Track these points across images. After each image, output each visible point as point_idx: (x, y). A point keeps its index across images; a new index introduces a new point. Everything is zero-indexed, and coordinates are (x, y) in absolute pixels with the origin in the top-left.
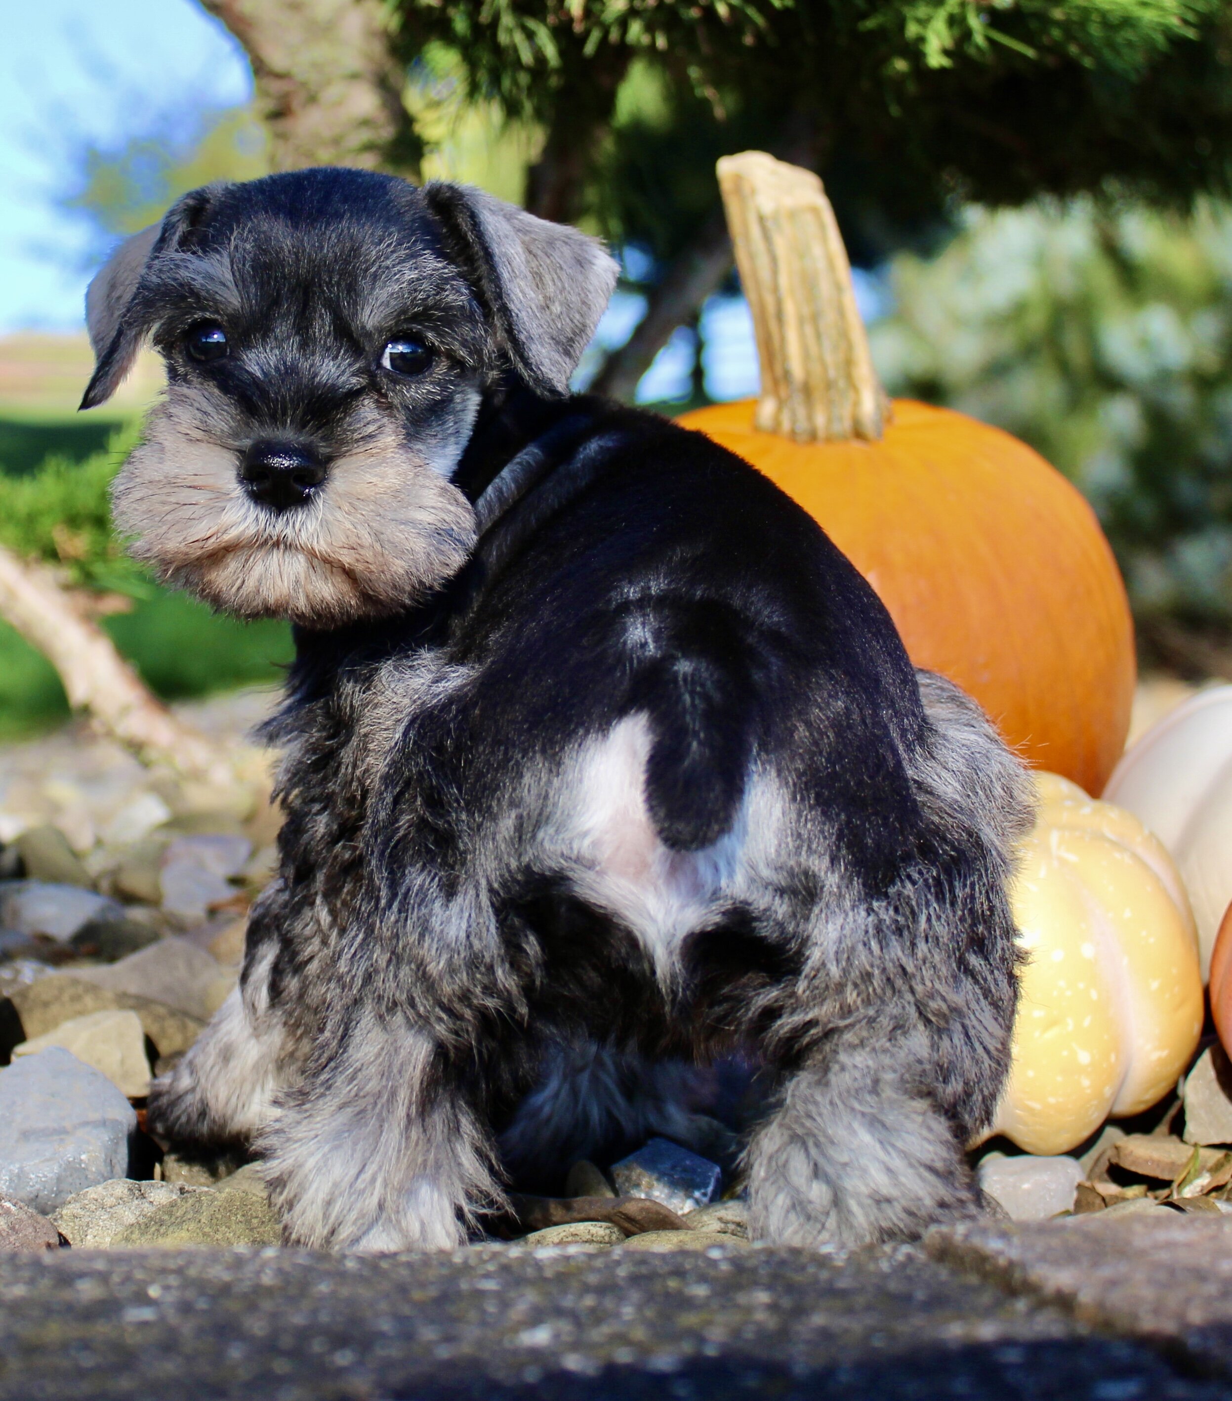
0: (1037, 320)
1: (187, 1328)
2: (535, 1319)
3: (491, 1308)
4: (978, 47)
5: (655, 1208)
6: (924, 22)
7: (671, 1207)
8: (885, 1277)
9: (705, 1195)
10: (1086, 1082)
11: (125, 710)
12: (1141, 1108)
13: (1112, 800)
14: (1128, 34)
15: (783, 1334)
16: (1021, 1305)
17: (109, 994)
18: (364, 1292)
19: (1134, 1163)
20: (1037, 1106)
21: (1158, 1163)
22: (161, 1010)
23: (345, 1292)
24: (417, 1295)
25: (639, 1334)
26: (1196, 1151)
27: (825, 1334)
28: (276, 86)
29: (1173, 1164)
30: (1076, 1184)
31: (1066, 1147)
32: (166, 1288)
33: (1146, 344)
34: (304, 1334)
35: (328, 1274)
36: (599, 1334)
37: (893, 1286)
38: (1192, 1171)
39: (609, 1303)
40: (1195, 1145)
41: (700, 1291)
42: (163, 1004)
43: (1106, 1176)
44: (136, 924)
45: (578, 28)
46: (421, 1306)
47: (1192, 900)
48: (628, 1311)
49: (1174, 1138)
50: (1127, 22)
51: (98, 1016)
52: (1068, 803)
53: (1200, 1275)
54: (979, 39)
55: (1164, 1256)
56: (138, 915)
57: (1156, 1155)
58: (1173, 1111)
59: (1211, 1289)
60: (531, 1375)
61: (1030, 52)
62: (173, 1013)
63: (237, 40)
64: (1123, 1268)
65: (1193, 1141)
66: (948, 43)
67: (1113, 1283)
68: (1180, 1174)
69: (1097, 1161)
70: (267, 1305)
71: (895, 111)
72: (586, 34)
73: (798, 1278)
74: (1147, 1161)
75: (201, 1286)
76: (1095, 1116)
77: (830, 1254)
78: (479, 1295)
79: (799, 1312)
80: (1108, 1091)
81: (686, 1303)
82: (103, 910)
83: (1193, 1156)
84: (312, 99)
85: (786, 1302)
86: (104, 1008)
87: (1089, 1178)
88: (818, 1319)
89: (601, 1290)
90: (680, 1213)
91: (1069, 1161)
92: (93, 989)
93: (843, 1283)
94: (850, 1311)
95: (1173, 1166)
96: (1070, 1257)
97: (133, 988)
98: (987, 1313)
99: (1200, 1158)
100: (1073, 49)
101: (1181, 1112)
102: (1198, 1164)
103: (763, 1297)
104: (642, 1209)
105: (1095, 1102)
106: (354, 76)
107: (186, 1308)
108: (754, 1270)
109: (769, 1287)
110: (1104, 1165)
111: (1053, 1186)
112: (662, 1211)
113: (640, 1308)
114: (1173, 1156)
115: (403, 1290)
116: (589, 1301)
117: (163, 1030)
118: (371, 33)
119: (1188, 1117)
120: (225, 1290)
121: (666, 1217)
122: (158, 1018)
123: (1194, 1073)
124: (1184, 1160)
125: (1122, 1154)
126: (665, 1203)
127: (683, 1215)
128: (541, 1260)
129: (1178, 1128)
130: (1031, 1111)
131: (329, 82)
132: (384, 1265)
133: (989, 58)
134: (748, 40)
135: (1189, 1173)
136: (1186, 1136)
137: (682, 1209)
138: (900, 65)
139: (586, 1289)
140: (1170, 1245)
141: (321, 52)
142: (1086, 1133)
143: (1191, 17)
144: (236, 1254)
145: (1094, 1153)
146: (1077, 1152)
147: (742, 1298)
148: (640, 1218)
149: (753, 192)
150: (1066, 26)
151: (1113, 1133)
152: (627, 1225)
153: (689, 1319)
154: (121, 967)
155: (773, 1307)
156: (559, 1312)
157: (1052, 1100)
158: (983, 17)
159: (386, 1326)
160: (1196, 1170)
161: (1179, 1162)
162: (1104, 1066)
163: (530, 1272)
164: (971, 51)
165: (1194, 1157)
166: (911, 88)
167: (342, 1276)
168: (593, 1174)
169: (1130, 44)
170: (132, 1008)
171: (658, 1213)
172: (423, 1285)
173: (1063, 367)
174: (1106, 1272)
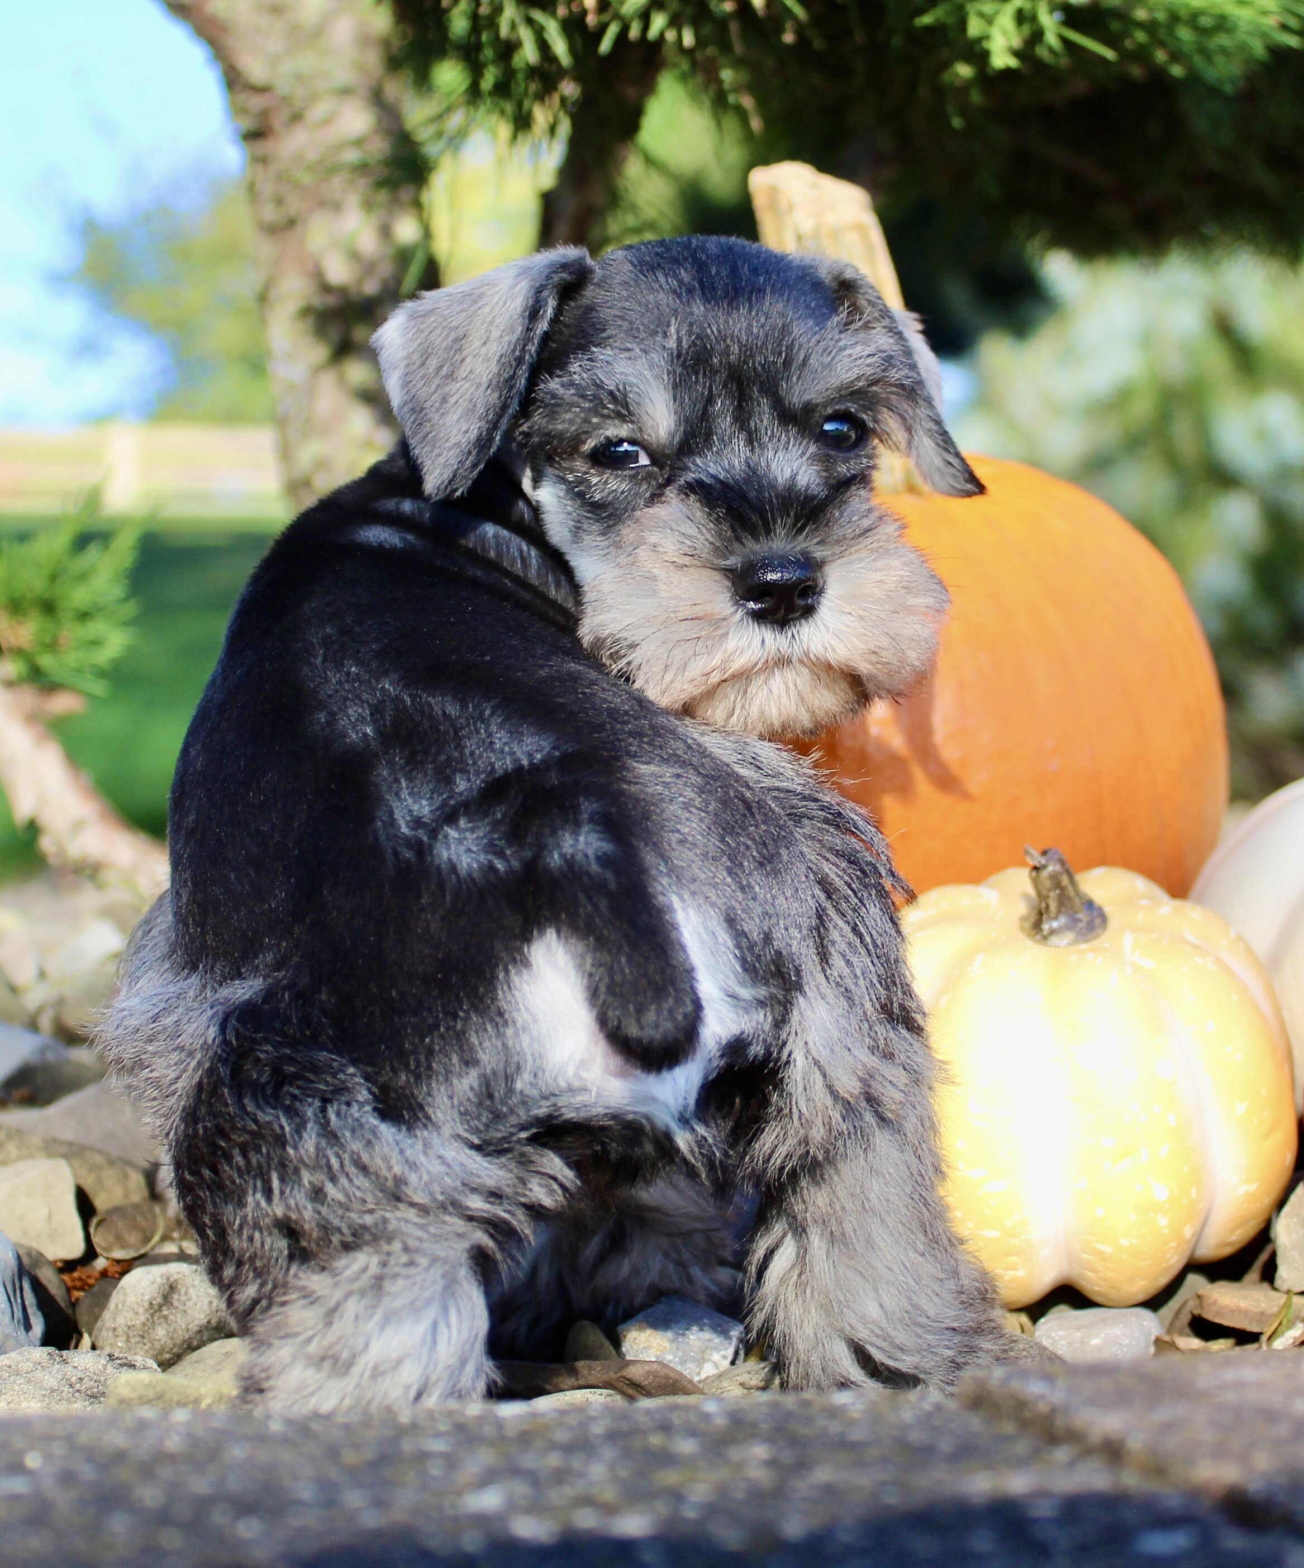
0: (1142, 409)
1: (63, 1500)
2: (487, 1479)
3: (435, 1470)
4: (1051, 50)
5: (665, 1371)
6: (989, 20)
7: (686, 1373)
8: (905, 1427)
9: (725, 1357)
10: (1163, 1221)
11: (78, 826)
12: (1227, 1251)
13: (1199, 901)
14: (1222, 40)
15: (779, 1493)
16: (1062, 1454)
17: (36, 1141)
18: (286, 1456)
19: (1218, 1313)
20: (1108, 1249)
21: (1246, 1313)
22: (99, 1159)
23: (263, 1456)
24: (350, 1457)
25: (609, 1494)
26: (1289, 1300)
27: (829, 1490)
28: (255, 102)
29: (1262, 1313)
30: (1153, 1338)
31: (1141, 1297)
32: (48, 1457)
33: (1264, 435)
34: (203, 1504)
35: (247, 1438)
36: (558, 1495)
37: (915, 1437)
38: (1285, 1322)
39: (576, 1462)
40: (1288, 1292)
41: (686, 1446)
42: (100, 1152)
43: (1188, 1330)
44: (79, 1066)
45: (591, 20)
46: (352, 1472)
47: (1286, 1015)
48: (597, 1471)
49: (1266, 1285)
50: (1222, 24)
51: (21, 1166)
52: (1145, 902)
53: (1269, 1415)
54: (1051, 38)
55: (1231, 1397)
56: (81, 1055)
57: (1243, 1304)
58: (1264, 1257)
59: (1282, 1430)
60: (472, 1542)
61: (1109, 54)
62: (111, 1162)
63: (210, 49)
64: (1183, 1409)
65: (1285, 1288)
66: (1016, 42)
67: (1167, 1427)
68: (1270, 1325)
69: (1178, 1313)
70: (166, 1473)
71: (957, 122)
72: (603, 28)
73: (803, 1430)
74: (1233, 1311)
75: (90, 1454)
76: (1172, 1261)
77: (845, 1405)
78: (423, 1457)
79: (801, 1466)
80: (1188, 1232)
81: (667, 1459)
82: (43, 1051)
83: (1285, 1303)
84: (297, 118)
85: (788, 1457)
86: (31, 1156)
87: (1169, 1332)
88: (823, 1474)
89: (568, 1449)
90: (696, 1379)
91: (1145, 1313)
92: (17, 1134)
93: (857, 1435)
94: (860, 1464)
95: (1262, 1316)
96: (1121, 1398)
97: (68, 1135)
98: (1021, 1463)
99: (1294, 1307)
100: (1160, 56)
101: (1273, 1256)
102: (1291, 1314)
103: (760, 1451)
104: (649, 1372)
105: (1174, 1244)
106: (346, 92)
107: (67, 1478)
108: (753, 1425)
109: (771, 1440)
110: (1185, 1318)
111: (1126, 1341)
112: (672, 1375)
113: (612, 1467)
114: (1263, 1305)
115: (333, 1452)
116: (554, 1460)
117: (99, 1180)
118: (364, 40)
119: (1280, 1261)
120: (119, 1457)
121: (676, 1381)
122: (93, 1168)
123: (1286, 1209)
124: (1275, 1309)
125: (1205, 1304)
126: (679, 1368)
127: (700, 1382)
128: (504, 1419)
129: (1269, 1274)
130: (1100, 1254)
131: (314, 98)
132: (316, 1426)
133: (1064, 62)
134: (788, 38)
135: (1280, 1324)
136: (1278, 1283)
137: (698, 1374)
138: (964, 70)
139: (553, 1446)
140: (1239, 1385)
141: (306, 62)
142: (1164, 1281)
143: (1293, 23)
144: (140, 1418)
145: (1174, 1304)
146: (1154, 1303)
147: (735, 1454)
148: (646, 1383)
149: (791, 207)
150: (1150, 27)
151: (1195, 1281)
152: (630, 1391)
153: (671, 1477)
154: (52, 1111)
155: (772, 1463)
156: (515, 1472)
157: (1124, 1242)
158: (1058, 16)
159: (306, 1492)
160: (1289, 1321)
161: (1270, 1312)
162: (1184, 1201)
163: (489, 1430)
164: (1041, 52)
165: (1287, 1305)
166: (976, 97)
167: (262, 1438)
168: (594, 1336)
169: (1223, 51)
170: (65, 1156)
171: (667, 1377)
172: (356, 1446)
173: (1172, 460)
174: (1162, 1414)
